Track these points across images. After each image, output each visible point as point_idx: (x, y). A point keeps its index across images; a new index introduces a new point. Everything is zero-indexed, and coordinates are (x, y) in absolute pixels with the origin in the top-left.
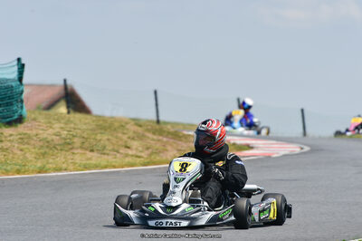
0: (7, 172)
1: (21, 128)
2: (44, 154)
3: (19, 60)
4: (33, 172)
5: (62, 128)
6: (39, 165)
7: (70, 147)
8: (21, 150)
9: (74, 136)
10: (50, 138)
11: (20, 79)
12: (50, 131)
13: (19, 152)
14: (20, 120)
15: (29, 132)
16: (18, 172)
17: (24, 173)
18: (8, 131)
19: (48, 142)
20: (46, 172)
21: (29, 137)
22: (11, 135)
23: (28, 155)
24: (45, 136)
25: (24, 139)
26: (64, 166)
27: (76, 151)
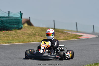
0: (20, 42)
1: (22, 30)
2: (29, 37)
3: (20, 12)
4: (27, 42)
5: (32, 30)
6: (28, 40)
7: (35, 35)
8: (23, 36)
9: (36, 33)
10: (30, 33)
11: (21, 17)
12: (29, 31)
13: (22, 37)
14: (21, 28)
15: (24, 31)
16: (23, 42)
17: (24, 42)
18: (18, 31)
19: (29, 34)
20: (30, 42)
21: (24, 33)
22: (19, 32)
23: (25, 37)
24: (28, 32)
25: (23, 33)
26: (35, 41)
27: (37, 37)
